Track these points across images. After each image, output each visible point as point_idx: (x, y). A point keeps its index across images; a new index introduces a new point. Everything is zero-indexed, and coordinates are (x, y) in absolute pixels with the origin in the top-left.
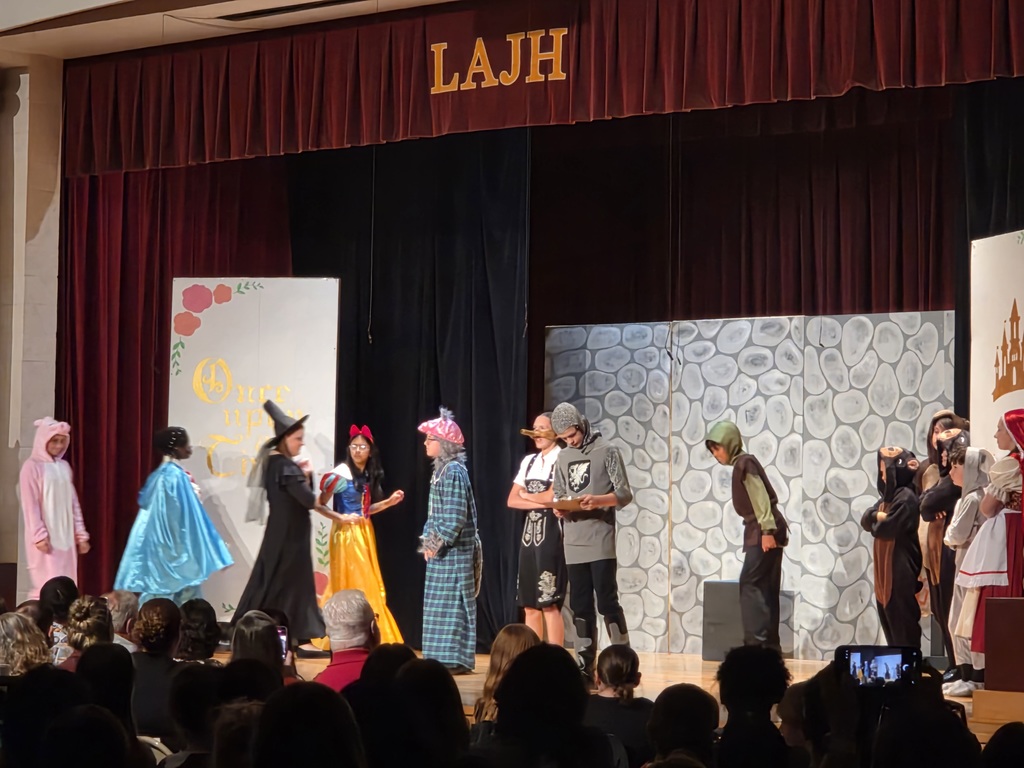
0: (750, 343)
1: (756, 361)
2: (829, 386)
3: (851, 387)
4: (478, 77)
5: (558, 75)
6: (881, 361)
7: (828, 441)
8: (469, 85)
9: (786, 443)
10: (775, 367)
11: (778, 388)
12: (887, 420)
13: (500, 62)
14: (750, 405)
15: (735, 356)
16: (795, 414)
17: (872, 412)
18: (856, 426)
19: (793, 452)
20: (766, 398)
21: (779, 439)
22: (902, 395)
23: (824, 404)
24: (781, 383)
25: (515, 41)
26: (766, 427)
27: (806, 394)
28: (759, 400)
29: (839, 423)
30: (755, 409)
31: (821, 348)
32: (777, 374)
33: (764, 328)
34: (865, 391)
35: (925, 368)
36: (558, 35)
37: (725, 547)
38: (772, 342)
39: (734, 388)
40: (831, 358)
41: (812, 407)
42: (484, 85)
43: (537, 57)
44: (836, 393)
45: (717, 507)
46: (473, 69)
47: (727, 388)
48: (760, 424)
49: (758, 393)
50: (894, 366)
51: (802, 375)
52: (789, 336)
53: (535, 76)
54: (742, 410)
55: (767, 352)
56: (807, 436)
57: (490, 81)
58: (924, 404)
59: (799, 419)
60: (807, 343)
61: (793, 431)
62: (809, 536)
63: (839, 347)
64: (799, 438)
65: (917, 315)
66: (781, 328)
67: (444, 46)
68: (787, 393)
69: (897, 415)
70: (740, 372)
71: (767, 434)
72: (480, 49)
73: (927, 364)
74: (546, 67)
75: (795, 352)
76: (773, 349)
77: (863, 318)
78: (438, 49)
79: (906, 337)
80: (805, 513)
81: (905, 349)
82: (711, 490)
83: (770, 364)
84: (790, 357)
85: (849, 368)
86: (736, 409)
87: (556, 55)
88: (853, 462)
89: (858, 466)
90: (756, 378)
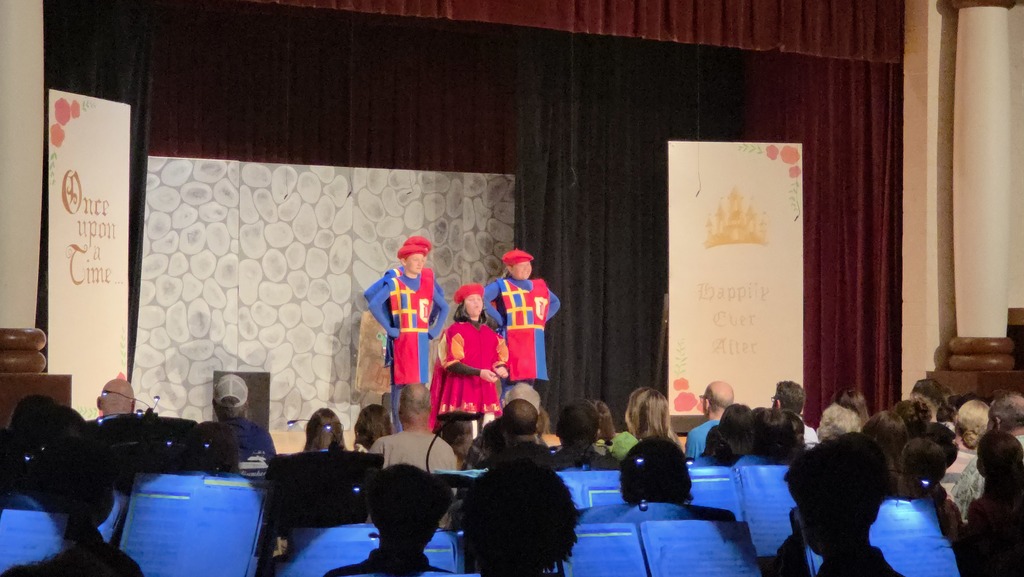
0: (191, 179)
1: (197, 194)
2: (261, 218)
3: (279, 220)
6: (303, 202)
7: (260, 260)
9: (223, 261)
10: (213, 199)
11: (217, 216)
12: (309, 246)
14: (191, 229)
15: (178, 189)
16: (232, 238)
17: (295, 239)
18: (283, 250)
19: (229, 269)
20: (206, 224)
21: (218, 258)
22: (319, 228)
23: (256, 232)
24: (219, 213)
26: (206, 247)
27: (241, 223)
28: (200, 226)
29: (269, 247)
30: (196, 232)
31: (253, 190)
32: (215, 206)
33: (204, 168)
34: (290, 224)
35: (337, 209)
37: (168, 343)
38: (212, 179)
39: (177, 214)
40: (263, 196)
41: (246, 234)
44: (266, 223)
45: (161, 311)
47: (171, 214)
48: (200, 244)
49: (199, 219)
50: (314, 206)
51: (238, 207)
52: (226, 176)
54: (184, 234)
55: (207, 188)
56: (242, 256)
58: (336, 236)
59: (235, 243)
60: (242, 183)
61: (229, 251)
62: (244, 334)
63: (269, 188)
64: (235, 257)
65: (332, 168)
66: (219, 169)
68: (224, 221)
69: (316, 243)
70: (182, 202)
71: (207, 252)
73: (339, 206)
75: (232, 190)
76: (212, 185)
77: (290, 168)
79: (323, 185)
80: (242, 317)
81: (322, 194)
82: (155, 297)
83: (209, 197)
84: (227, 193)
85: (278, 205)
86: (179, 231)
88: (281, 277)
89: (284, 281)
90: (197, 207)
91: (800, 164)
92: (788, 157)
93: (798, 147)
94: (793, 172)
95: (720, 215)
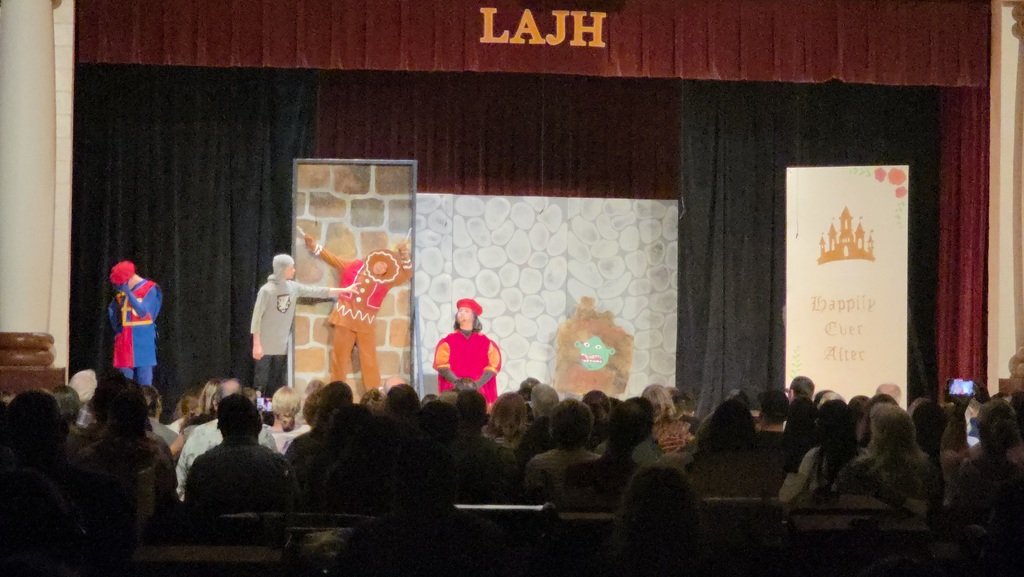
2: (474, 242)
3: (493, 244)
4: (527, 36)
5: (598, 42)
6: (516, 228)
7: (473, 279)
8: (518, 40)
9: (437, 280)
10: (427, 228)
11: (431, 242)
12: (521, 267)
13: (548, 27)
16: (445, 260)
17: (509, 261)
18: (496, 270)
19: (443, 286)
21: (432, 277)
22: (533, 251)
23: (470, 255)
24: (433, 239)
25: (560, 16)
27: (454, 247)
29: (482, 267)
31: (467, 219)
32: (430, 233)
34: (504, 247)
35: (552, 234)
36: (599, 17)
38: (426, 211)
40: (476, 224)
41: (460, 256)
43: (579, 29)
44: (479, 247)
46: (521, 30)
50: (527, 231)
51: (452, 234)
52: (440, 208)
53: (578, 41)
55: (422, 218)
56: (455, 275)
57: (537, 39)
58: (550, 257)
59: (449, 264)
60: (455, 212)
61: (443, 271)
63: (482, 217)
64: (448, 277)
68: (439, 246)
69: (530, 263)
71: (421, 272)
72: (527, 17)
73: (553, 231)
74: (588, 37)
75: (446, 219)
77: (503, 199)
78: (489, 13)
79: (537, 213)
81: (536, 221)
84: (441, 222)
85: (491, 231)
87: (597, 29)
88: (495, 294)
89: (498, 297)
91: (906, 185)
92: (895, 179)
93: (905, 169)
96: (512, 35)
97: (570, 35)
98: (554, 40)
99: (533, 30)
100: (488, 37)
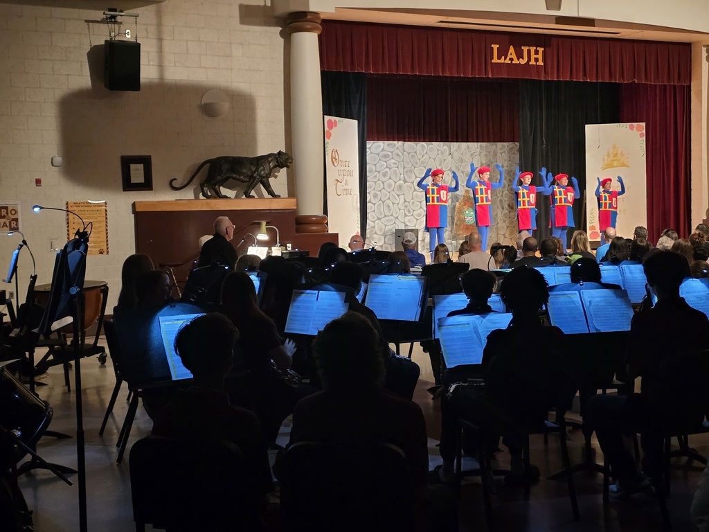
0: (383, 150)
1: (386, 156)
4: (511, 59)
5: (541, 63)
6: (430, 158)
8: (508, 61)
9: (398, 184)
10: (393, 158)
11: (394, 165)
13: (520, 56)
14: (384, 171)
15: (378, 154)
16: (401, 174)
19: (400, 187)
20: (390, 169)
21: (395, 183)
23: (411, 171)
24: (395, 163)
25: (525, 49)
26: (390, 178)
27: (404, 168)
28: (387, 170)
30: (386, 172)
31: (409, 153)
32: (394, 161)
33: (388, 145)
35: (445, 160)
36: (541, 50)
37: (376, 218)
38: (392, 150)
39: (378, 165)
40: (413, 156)
41: (407, 172)
42: (513, 62)
43: (533, 56)
44: (415, 167)
45: (373, 205)
46: (509, 56)
47: (375, 165)
48: (388, 177)
49: (387, 167)
50: (434, 159)
51: (403, 161)
52: (398, 148)
53: (532, 62)
54: (381, 173)
55: (390, 154)
56: (405, 181)
57: (516, 61)
59: (402, 176)
60: (404, 151)
61: (400, 180)
62: (407, 213)
63: (416, 153)
64: (402, 182)
65: (442, 143)
66: (395, 145)
67: (498, 46)
68: (397, 167)
70: (380, 160)
71: (391, 180)
72: (512, 49)
74: (536, 60)
75: (401, 154)
76: (392, 152)
77: (424, 143)
78: (495, 47)
79: (438, 150)
80: (406, 206)
81: (438, 154)
83: (391, 157)
84: (398, 155)
85: (420, 159)
86: (379, 172)
87: (540, 56)
90: (386, 162)
91: (644, 131)
92: (639, 129)
93: (644, 124)
94: (641, 135)
95: (608, 155)
96: (505, 59)
97: (529, 59)
98: (523, 62)
99: (514, 56)
100: (495, 60)
